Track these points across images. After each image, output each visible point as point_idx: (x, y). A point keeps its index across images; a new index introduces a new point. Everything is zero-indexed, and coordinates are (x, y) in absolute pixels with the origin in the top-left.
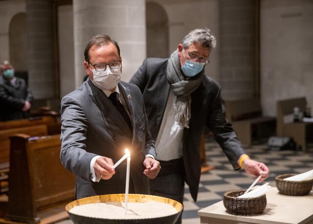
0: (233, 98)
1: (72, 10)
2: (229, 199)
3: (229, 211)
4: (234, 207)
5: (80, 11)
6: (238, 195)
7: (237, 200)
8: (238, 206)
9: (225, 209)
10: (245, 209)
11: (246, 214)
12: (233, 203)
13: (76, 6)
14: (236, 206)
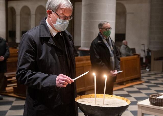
0: (155, 50)
1: (81, 4)
2: (152, 98)
3: (152, 104)
4: (154, 102)
5: (85, 5)
6: (156, 96)
7: (156, 99)
8: (156, 102)
9: (150, 103)
10: (159, 103)
11: (159, 106)
12: (154, 100)
13: (83, 3)
14: (155, 102)
